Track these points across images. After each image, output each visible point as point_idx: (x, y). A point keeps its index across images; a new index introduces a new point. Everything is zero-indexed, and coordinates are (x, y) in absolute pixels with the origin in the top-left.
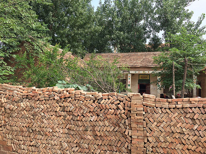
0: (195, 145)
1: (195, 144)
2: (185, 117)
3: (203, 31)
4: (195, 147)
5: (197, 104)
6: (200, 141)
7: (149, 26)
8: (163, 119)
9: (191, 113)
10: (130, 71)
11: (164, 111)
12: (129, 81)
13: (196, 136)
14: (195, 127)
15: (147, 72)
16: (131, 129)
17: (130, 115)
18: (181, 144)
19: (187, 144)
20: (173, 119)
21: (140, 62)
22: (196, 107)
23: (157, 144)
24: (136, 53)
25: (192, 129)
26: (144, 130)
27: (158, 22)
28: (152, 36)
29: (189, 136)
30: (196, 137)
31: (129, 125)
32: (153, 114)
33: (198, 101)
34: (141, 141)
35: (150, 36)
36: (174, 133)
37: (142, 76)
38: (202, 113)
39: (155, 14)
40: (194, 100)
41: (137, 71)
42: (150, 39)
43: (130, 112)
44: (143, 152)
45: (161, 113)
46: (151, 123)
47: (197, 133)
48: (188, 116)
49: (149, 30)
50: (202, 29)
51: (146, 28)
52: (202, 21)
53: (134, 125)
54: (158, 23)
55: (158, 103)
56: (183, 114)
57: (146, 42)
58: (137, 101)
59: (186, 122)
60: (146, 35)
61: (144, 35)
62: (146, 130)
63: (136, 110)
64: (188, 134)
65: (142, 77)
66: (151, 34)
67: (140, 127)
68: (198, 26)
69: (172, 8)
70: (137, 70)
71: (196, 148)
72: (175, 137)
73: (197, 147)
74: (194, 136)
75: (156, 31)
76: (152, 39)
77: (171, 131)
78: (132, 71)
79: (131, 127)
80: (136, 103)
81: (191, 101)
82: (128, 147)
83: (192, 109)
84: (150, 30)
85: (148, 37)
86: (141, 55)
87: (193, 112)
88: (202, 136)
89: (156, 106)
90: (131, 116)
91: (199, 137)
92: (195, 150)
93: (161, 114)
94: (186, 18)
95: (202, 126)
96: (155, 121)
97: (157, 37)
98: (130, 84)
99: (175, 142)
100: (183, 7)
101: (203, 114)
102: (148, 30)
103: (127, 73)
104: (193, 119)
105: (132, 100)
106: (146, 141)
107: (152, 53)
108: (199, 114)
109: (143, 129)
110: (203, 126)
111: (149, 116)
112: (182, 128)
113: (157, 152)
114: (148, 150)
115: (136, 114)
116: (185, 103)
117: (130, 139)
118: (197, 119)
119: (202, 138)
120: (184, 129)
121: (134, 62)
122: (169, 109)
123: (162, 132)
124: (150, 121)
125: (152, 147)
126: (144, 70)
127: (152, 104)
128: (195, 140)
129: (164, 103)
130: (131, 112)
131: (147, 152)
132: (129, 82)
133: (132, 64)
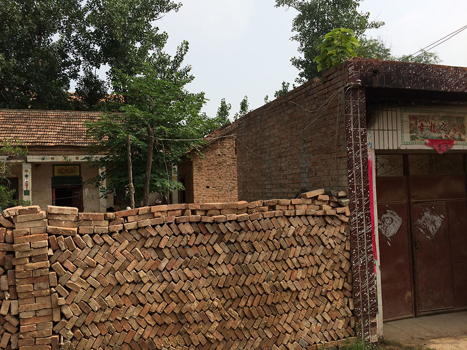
0: (164, 300)
1: (163, 298)
2: (143, 247)
3: (186, 75)
4: (163, 305)
5: (164, 218)
6: (173, 291)
7: (75, 51)
8: (97, 259)
9: (155, 237)
10: (28, 157)
11: (99, 241)
12: (27, 181)
13: (164, 283)
14: (163, 265)
15: (72, 158)
16: (18, 298)
17: (11, 262)
18: (136, 306)
19: (148, 302)
20: (119, 256)
21: (55, 133)
22: (164, 224)
23: (85, 317)
24: (44, 113)
25: (157, 269)
26: (51, 293)
27: (94, 43)
28: (81, 73)
29: (151, 284)
30: (164, 285)
31: (12, 289)
32: (72, 251)
33: (167, 211)
34: (46, 320)
35: (78, 73)
36: (121, 286)
37: (62, 169)
38: (174, 234)
39: (87, 23)
40: (159, 210)
41: (46, 157)
42: (77, 82)
43: (12, 255)
44: (51, 345)
45: (91, 246)
46: (68, 273)
47: (166, 276)
48: (148, 244)
49: (75, 60)
50: (184, 72)
51: (68, 54)
52: (183, 55)
53: (24, 286)
54: (95, 45)
55: (84, 224)
56: (138, 241)
57: (69, 86)
58: (32, 225)
59: (144, 258)
60: (68, 70)
61: (64, 70)
62: (56, 292)
63: (28, 248)
64: (150, 281)
65: (60, 171)
66: (81, 70)
67: (40, 289)
68: (178, 65)
69: (124, 19)
70: (47, 153)
71: (166, 306)
72: (124, 293)
73: (168, 304)
74: (162, 282)
75: (92, 64)
76: (84, 80)
77: (114, 283)
78: (34, 157)
79: (16, 293)
80: (28, 230)
81: (154, 213)
82: (10, 343)
83: (156, 229)
84: (77, 59)
85: (75, 76)
86: (57, 117)
87: (158, 234)
88: (176, 279)
89: (80, 232)
90: (14, 264)
91: (170, 283)
92: (163, 312)
93: (91, 248)
94: (154, 46)
95: (175, 261)
96: (77, 267)
97: (95, 78)
98: (30, 188)
99: (124, 305)
100: (148, 21)
101: (177, 236)
102: (73, 58)
103: (19, 161)
104: (158, 249)
105: (17, 225)
106: (56, 318)
107: (83, 114)
108: (170, 237)
109: (48, 291)
110: (177, 259)
111: (64, 256)
112: (137, 271)
113: (84, 337)
114: (62, 339)
115: (30, 258)
116: (142, 217)
117: (15, 322)
118: (166, 247)
119: (176, 283)
120: (142, 274)
121: (39, 133)
122: (111, 234)
123: (95, 289)
124: (67, 269)
125: (73, 330)
126: (66, 153)
127: (70, 229)
128: (164, 291)
129: (98, 223)
130: (14, 256)
131: (60, 342)
132: (27, 185)
133: (32, 139)
